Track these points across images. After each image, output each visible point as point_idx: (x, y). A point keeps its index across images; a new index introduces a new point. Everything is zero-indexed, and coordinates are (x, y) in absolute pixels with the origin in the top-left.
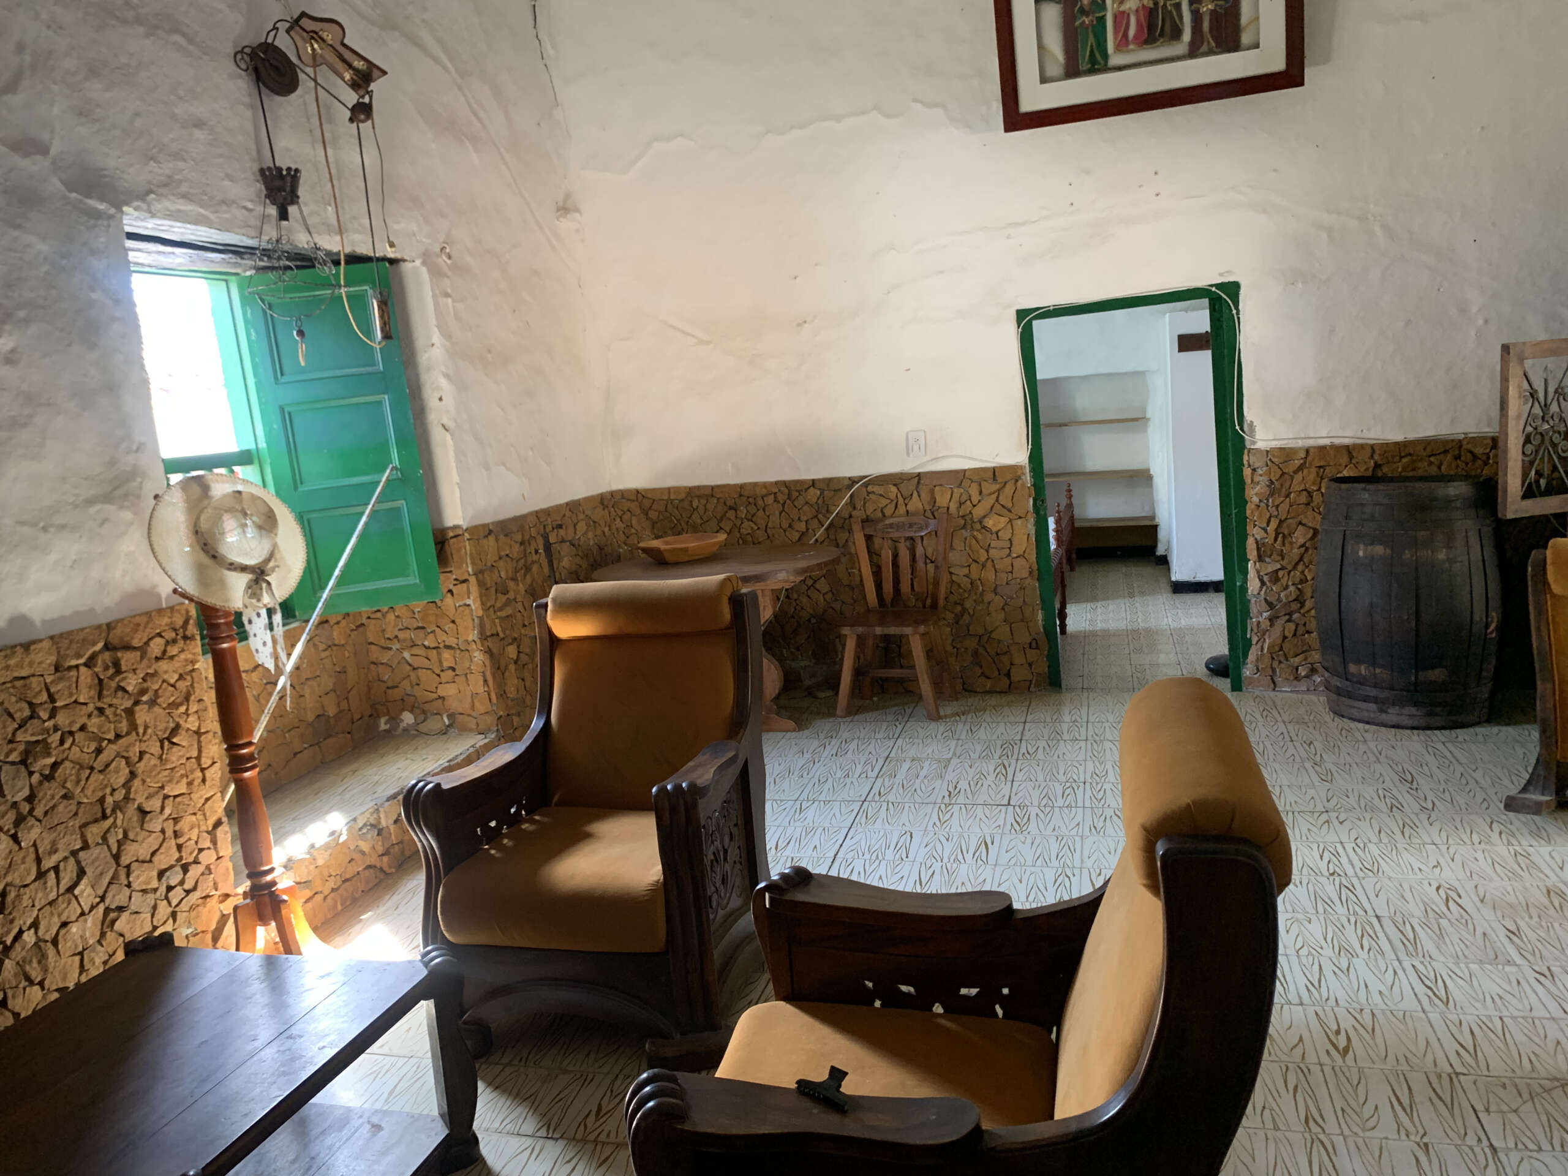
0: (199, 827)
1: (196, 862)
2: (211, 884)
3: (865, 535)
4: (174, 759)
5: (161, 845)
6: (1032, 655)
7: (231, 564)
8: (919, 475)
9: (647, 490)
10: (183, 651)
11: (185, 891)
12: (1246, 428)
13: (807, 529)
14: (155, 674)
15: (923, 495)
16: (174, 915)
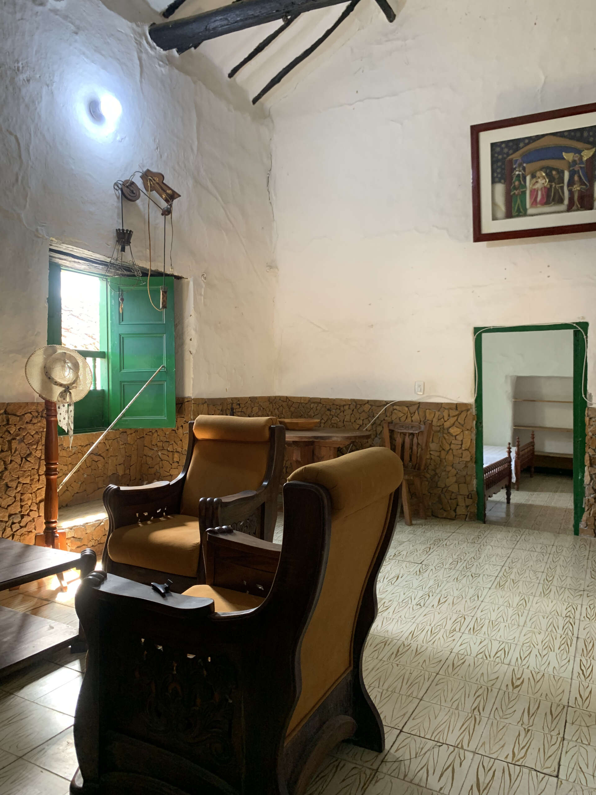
0: (32, 500)
1: (28, 515)
2: (34, 527)
3: (390, 430)
4: (26, 467)
5: (13, 503)
6: (469, 502)
7: (56, 382)
8: (419, 403)
9: (291, 397)
10: (40, 422)
11: (20, 526)
12: (588, 396)
13: (363, 424)
14: (25, 429)
15: (420, 413)
16: (13, 536)
